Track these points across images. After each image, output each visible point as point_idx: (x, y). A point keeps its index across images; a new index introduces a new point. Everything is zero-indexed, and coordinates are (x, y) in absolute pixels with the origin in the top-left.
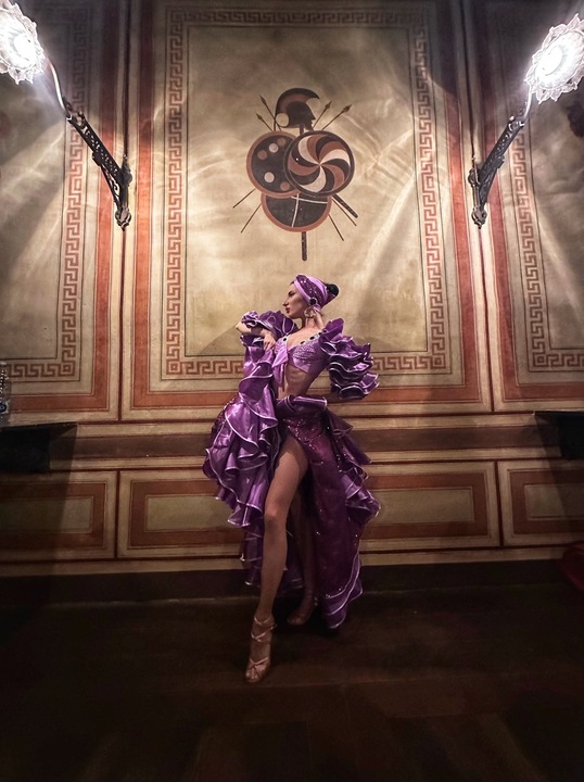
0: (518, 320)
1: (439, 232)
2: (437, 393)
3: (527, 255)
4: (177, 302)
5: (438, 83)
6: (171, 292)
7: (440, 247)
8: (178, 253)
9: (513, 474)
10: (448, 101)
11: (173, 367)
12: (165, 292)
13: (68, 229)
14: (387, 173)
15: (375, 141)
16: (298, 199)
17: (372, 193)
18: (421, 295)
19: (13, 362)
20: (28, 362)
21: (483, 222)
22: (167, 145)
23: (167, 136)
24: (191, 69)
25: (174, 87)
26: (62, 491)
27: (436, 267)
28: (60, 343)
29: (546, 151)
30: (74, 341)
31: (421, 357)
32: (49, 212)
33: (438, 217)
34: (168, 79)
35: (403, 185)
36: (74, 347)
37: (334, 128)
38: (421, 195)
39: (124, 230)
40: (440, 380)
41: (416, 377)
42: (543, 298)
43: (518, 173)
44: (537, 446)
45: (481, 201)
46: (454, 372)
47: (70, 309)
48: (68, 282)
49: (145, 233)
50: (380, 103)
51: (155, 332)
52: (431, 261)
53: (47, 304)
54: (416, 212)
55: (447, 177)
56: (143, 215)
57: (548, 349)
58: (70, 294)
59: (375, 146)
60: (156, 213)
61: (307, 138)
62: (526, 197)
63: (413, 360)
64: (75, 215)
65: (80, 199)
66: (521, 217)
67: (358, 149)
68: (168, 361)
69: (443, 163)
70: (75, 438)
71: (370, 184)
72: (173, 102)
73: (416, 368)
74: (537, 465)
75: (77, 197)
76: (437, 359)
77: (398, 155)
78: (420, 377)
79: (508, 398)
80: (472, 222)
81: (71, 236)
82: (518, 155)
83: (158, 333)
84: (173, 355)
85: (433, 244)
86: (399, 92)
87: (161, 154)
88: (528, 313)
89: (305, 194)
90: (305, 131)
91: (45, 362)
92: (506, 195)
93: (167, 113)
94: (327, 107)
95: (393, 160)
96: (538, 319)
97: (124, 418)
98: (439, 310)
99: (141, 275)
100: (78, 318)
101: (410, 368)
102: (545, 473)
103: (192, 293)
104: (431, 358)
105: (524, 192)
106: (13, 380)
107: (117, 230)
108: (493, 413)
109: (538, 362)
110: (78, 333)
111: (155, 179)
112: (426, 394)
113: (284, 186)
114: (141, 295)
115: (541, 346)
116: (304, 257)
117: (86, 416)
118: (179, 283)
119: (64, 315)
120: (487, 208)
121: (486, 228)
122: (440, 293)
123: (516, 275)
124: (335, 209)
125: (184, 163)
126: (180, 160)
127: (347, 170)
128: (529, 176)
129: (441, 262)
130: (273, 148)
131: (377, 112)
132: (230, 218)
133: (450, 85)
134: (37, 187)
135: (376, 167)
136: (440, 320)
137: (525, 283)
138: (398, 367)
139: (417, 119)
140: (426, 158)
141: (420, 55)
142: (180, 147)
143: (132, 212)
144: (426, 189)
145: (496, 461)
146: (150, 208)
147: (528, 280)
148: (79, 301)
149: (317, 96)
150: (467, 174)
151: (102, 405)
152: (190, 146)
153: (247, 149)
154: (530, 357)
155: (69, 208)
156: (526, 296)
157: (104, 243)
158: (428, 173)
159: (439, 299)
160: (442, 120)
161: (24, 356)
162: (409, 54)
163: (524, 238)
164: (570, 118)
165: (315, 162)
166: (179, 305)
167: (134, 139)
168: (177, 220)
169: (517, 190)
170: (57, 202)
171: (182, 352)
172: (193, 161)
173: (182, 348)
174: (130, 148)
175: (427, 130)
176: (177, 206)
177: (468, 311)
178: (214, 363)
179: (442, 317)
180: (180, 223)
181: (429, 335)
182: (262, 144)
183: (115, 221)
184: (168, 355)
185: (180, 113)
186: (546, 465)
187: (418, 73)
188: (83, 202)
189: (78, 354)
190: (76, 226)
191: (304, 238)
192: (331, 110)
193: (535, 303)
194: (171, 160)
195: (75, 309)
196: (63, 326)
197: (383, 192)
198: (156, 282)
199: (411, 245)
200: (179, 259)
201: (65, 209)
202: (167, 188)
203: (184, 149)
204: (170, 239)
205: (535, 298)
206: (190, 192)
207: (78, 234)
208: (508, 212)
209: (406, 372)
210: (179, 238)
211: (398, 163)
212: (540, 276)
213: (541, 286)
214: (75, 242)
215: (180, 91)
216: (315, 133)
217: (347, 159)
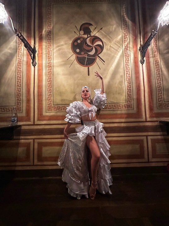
0: (154, 93)
1: (130, 66)
2: (129, 116)
3: (157, 73)
5: (129, 20)
6: (49, 86)
7: (130, 71)
8: (51, 74)
9: (152, 140)
10: (133, 25)
11: (49, 109)
13: (18, 67)
14: (114, 49)
15: (110, 38)
16: (87, 57)
17: (109, 55)
18: (124, 86)
19: (3, 107)
20: (7, 107)
21: (144, 63)
22: (47, 41)
23: (47, 38)
24: (54, 18)
25: (49, 23)
26: (18, 145)
27: (129, 77)
28: (16, 101)
29: (163, 40)
30: (20, 101)
31: (124, 105)
32: (12, 62)
33: (129, 62)
34: (47, 21)
35: (119, 52)
36: (20, 103)
37: (97, 35)
38: (124, 55)
39: (34, 67)
40: (130, 112)
41: (123, 111)
42: (162, 86)
43: (155, 48)
44: (160, 131)
45: (143, 57)
46: (134, 109)
47: (19, 91)
48: (18, 83)
49: (41, 68)
50: (112, 27)
51: (44, 98)
52: (127, 75)
53: (12, 90)
54: (123, 60)
55: (132, 49)
56: (40, 63)
57: (163, 102)
58: (19, 87)
59: (110, 41)
60: (44, 62)
61: (89, 38)
62: (157, 55)
63: (122, 106)
64: (20, 63)
65: (21, 58)
66: (155, 61)
67: (106, 42)
68: (48, 106)
69: (131, 45)
70: (21, 129)
71: (109, 52)
72: (49, 28)
73: (123, 108)
74: (159, 137)
75: (20, 57)
76: (129, 105)
77: (117, 43)
78: (124, 111)
79: (151, 117)
80: (140, 63)
81: (19, 69)
82: (155, 42)
83: (45, 98)
84: (50, 105)
85: (128, 70)
86: (118, 23)
87: (45, 44)
88: (157, 91)
89: (89, 55)
90: (89, 36)
91: (12, 107)
92: (151, 54)
93: (47, 31)
94: (96, 28)
95: (116, 44)
96: (160, 93)
97: (35, 123)
98: (130, 90)
99: (40, 81)
100: (21, 94)
101: (121, 108)
102: (162, 140)
103: (55, 86)
104: (127, 105)
105: (157, 53)
106: (3, 112)
107: (32, 67)
108: (146, 121)
109: (160, 106)
110: (21, 98)
111: (44, 51)
112: (126, 116)
113: (82, 53)
114: (40, 87)
115: (161, 101)
116: (89, 75)
117: (24, 123)
118: (51, 83)
119: (17, 93)
120: (145, 59)
121: (144, 65)
122: (130, 85)
123: (153, 80)
124: (98, 60)
125: (52, 47)
126: (51, 46)
127: (102, 48)
128: (158, 48)
129: (130, 75)
130: (79, 41)
131: (111, 30)
132: (66, 62)
133: (133, 21)
134: (8, 55)
135: (110, 46)
136: (130, 93)
138: (117, 108)
139: (123, 31)
140: (126, 43)
141: (124, 11)
142: (51, 42)
143: (37, 62)
144: (126, 53)
145: (147, 136)
146: (42, 60)
147: (157, 81)
148: (21, 89)
149: (92, 25)
150: (139, 48)
151: (29, 120)
152: (54, 41)
153: (71, 42)
154: (158, 104)
155: (18, 61)
156: (157, 86)
157: (29, 71)
158: (126, 48)
159: (130, 87)
160: (131, 32)
161: (6, 105)
162: (121, 11)
163: (156, 68)
165: (92, 46)
166: (51, 90)
167: (37, 39)
168: (50, 64)
169: (154, 53)
170: (14, 59)
171: (52, 104)
172: (55, 46)
173: (52, 102)
174: (36, 42)
175: (126, 35)
176: (50, 60)
177: (139, 90)
178: (62, 107)
179: (131, 92)
180: (51, 65)
181: (127, 98)
182: (76, 40)
183: (32, 64)
184: (48, 105)
185: (51, 31)
186: (163, 137)
187: (123, 17)
188: (22, 59)
189: (21, 105)
190: (20, 66)
191: (88, 69)
192: (97, 29)
193: (159, 88)
194: (48, 46)
195: (20, 91)
196: (17, 96)
197: (113, 54)
198: (44, 83)
199: (121, 70)
200: (51, 76)
201: (17, 61)
202: (47, 54)
203: (52, 42)
204: (48, 70)
205: (160, 86)
206: (54, 55)
207: (21, 69)
208: (151, 60)
209: (120, 109)
210: (51, 69)
211: (117, 45)
212: (161, 79)
213: (162, 82)
214: (20, 71)
215: (51, 24)
216: (92, 36)
217: (101, 44)
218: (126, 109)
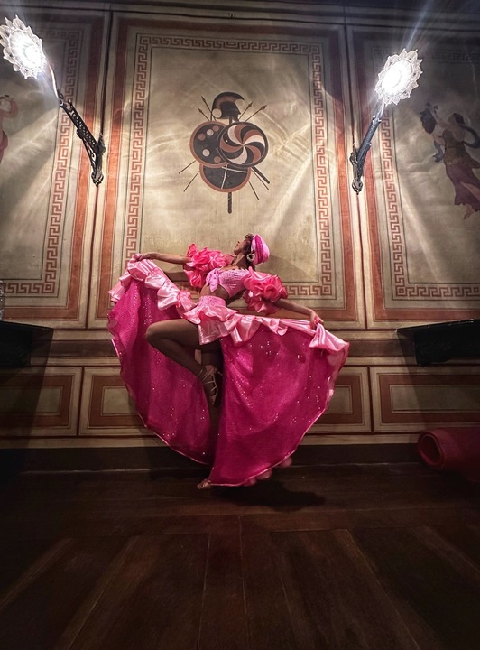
0: (385, 262)
1: (328, 196)
3: (392, 214)
4: (134, 240)
5: (329, 92)
6: (130, 232)
7: (329, 207)
8: (136, 205)
9: (380, 376)
10: (336, 106)
12: (126, 233)
13: (56, 185)
14: (292, 154)
15: (283, 131)
16: (226, 169)
17: (280, 167)
18: (314, 240)
19: (7, 282)
20: (20, 282)
21: (360, 190)
22: (132, 127)
23: (133, 121)
24: (152, 77)
25: (139, 88)
26: (39, 381)
27: (326, 221)
28: (44, 268)
29: (406, 141)
30: (55, 267)
31: (314, 287)
32: (42, 172)
33: (328, 185)
34: (136, 82)
35: (303, 161)
36: (55, 271)
37: (253, 121)
38: (316, 169)
39: (97, 186)
40: (327, 304)
41: (310, 301)
43: (386, 156)
44: (400, 356)
45: (359, 173)
46: (338, 298)
47: (53, 243)
48: (54, 223)
49: (113, 189)
50: (288, 104)
51: (117, 262)
52: (322, 217)
53: (37, 238)
54: (312, 181)
55: (334, 158)
56: (113, 176)
57: (406, 283)
58: (54, 232)
59: (283, 134)
60: (122, 175)
61: (235, 126)
62: (391, 173)
63: (308, 289)
64: (62, 173)
65: (66, 163)
66: (387, 187)
67: (271, 136)
69: (332, 148)
70: (51, 341)
71: (280, 160)
72: (138, 98)
73: (310, 294)
74: (399, 370)
75: (64, 161)
76: (325, 288)
77: (300, 140)
78: (313, 302)
79: (377, 319)
80: (352, 189)
81: (58, 190)
82: (386, 143)
83: (119, 262)
85: (324, 205)
86: (301, 98)
87: (128, 134)
88: (392, 257)
89: (231, 165)
90: (233, 121)
91: (32, 282)
92: (377, 171)
93: (134, 105)
94: (250, 105)
95: (296, 144)
96: (400, 261)
97: (90, 326)
98: (328, 252)
99: (109, 220)
100: (59, 249)
101: (306, 294)
102: (404, 376)
103: (145, 234)
104: (321, 287)
105: (390, 169)
106: (7, 295)
107: (92, 187)
108: (366, 330)
109: (400, 293)
110: (59, 261)
111: (122, 151)
113: (217, 159)
114: (108, 234)
115: (402, 281)
116: (230, 211)
117: (61, 324)
118: (136, 227)
119: (49, 247)
120: (362, 179)
121: (362, 194)
122: (329, 240)
123: (383, 229)
124: (253, 176)
125: (144, 141)
126: (141, 139)
127: (263, 150)
128: (394, 159)
129: (329, 217)
130: (210, 133)
131: (285, 111)
132: (177, 180)
133: (337, 94)
134: (34, 154)
135: (283, 148)
136: (328, 260)
137: (390, 234)
138: (296, 293)
139: (313, 116)
140: (320, 144)
141: (317, 73)
142: (142, 129)
143: (104, 174)
144: (320, 165)
145: (368, 366)
146: (117, 171)
147: (392, 233)
148: (60, 238)
149: (241, 98)
150: (349, 156)
151: (74, 316)
152: (149, 129)
153: (190, 133)
154: (394, 289)
155: (58, 169)
156: (391, 244)
157: (82, 196)
158: (321, 154)
159: (328, 244)
160: (331, 118)
161: (17, 277)
162: (309, 73)
163: (389, 202)
164: (422, 119)
165: (240, 144)
166: (135, 242)
167: (108, 123)
168: (137, 181)
169: (385, 168)
170: (49, 164)
172: (151, 140)
174: (105, 129)
175: (321, 124)
176: (138, 170)
177: (348, 253)
179: (330, 257)
180: (139, 183)
181: (320, 270)
182: (202, 130)
183: (92, 179)
185: (143, 106)
186: (406, 370)
187: (315, 86)
188: (68, 165)
189: (57, 277)
190: (62, 183)
191: (230, 197)
193: (397, 249)
194: (134, 138)
195: (57, 243)
196: (48, 256)
197: (288, 166)
198: (119, 224)
199: (308, 205)
200: (137, 209)
201: (55, 169)
202: (131, 158)
203: (145, 131)
204: (131, 194)
205: (398, 246)
206: (148, 160)
207: (63, 188)
208: (378, 183)
209: (303, 297)
210: (138, 194)
211: (300, 147)
212: (401, 230)
213: (402, 237)
214: (60, 194)
215: (144, 91)
216: (241, 123)
217: (263, 142)
218: (319, 297)
